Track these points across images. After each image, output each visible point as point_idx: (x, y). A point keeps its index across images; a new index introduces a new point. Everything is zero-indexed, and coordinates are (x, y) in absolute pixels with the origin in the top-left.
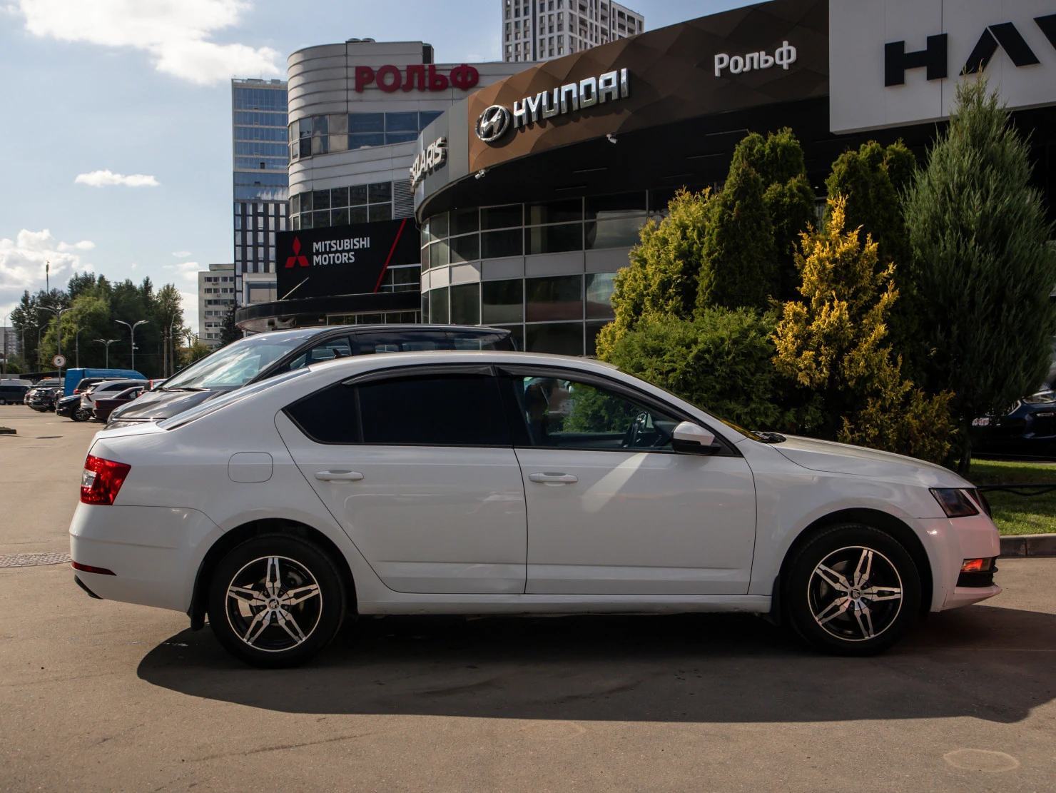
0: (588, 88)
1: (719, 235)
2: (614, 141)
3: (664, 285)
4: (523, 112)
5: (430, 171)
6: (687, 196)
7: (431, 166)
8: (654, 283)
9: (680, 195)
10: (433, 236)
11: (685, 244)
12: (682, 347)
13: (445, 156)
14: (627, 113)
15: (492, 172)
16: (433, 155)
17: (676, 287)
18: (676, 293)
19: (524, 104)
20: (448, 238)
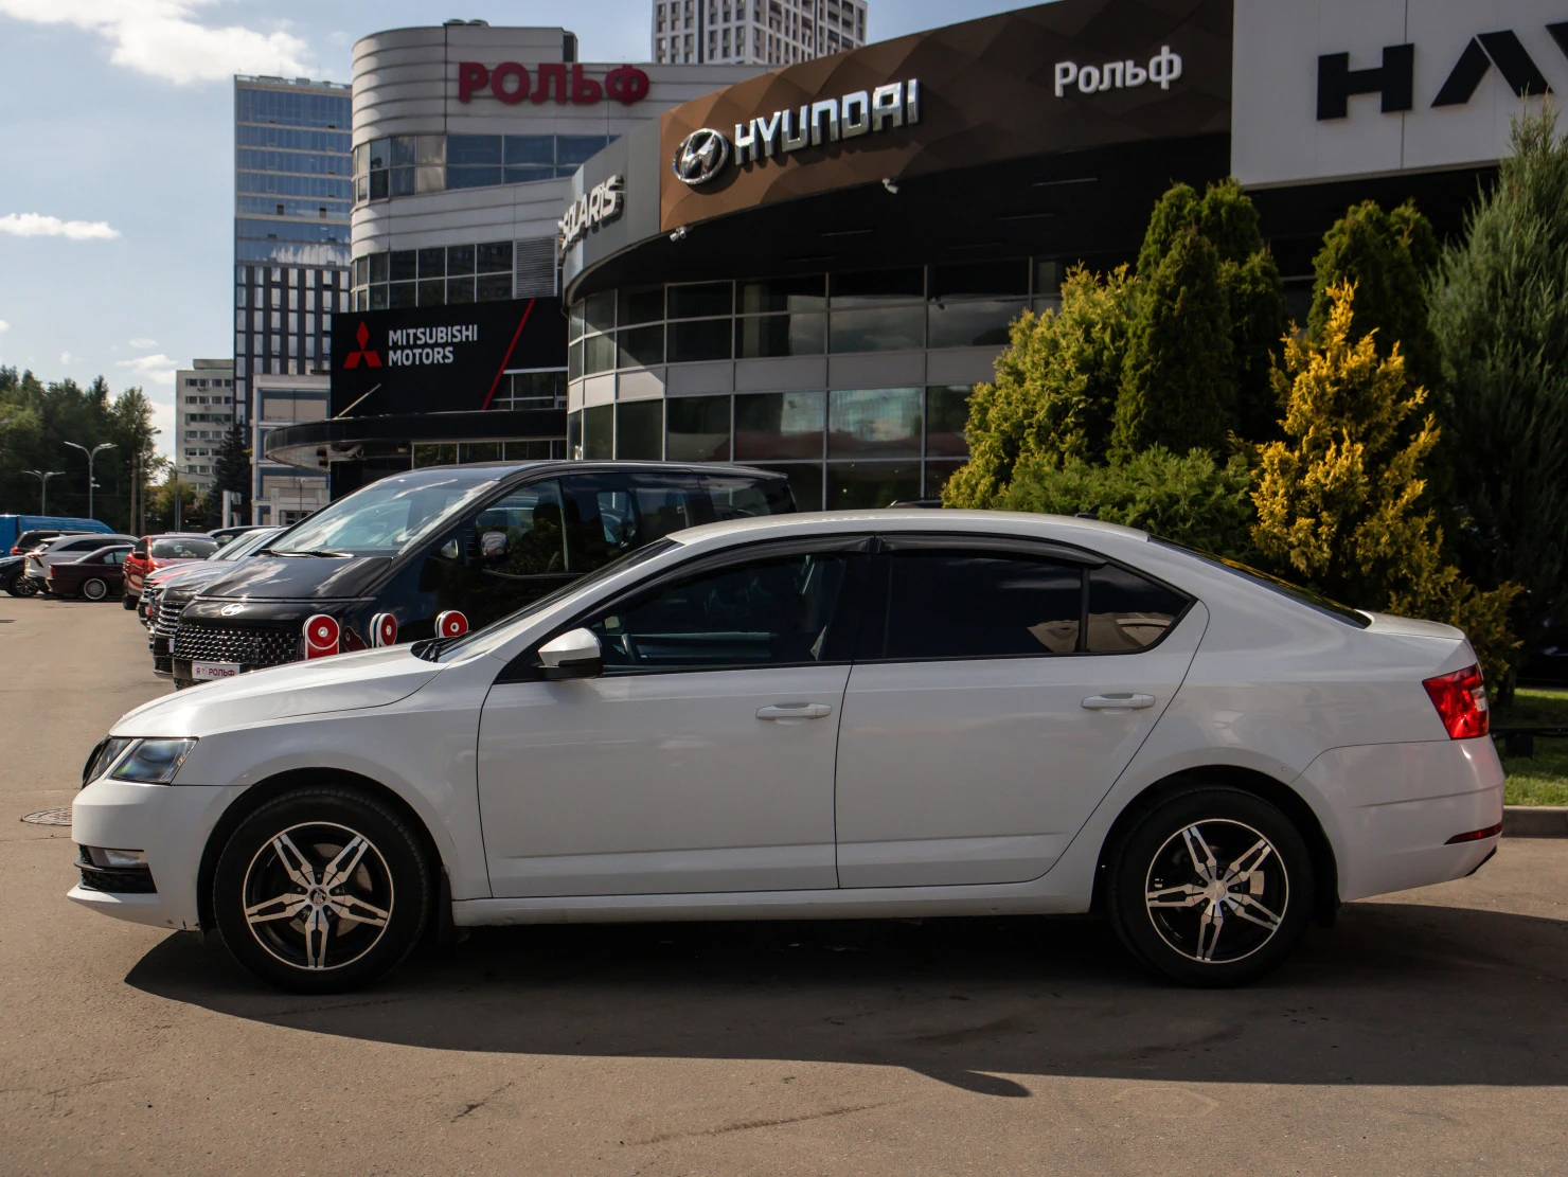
0: (855, 107)
1: (1153, 337)
2: (893, 190)
3: (1057, 413)
4: (750, 139)
5: (595, 226)
6: (1083, 276)
7: (596, 219)
8: (1043, 407)
9: (1074, 274)
10: (590, 327)
11: (1089, 351)
12: (1113, 508)
13: (620, 205)
14: (915, 147)
15: (697, 231)
16: (600, 201)
17: (1076, 415)
18: (1076, 425)
19: (752, 130)
20: (615, 329)
